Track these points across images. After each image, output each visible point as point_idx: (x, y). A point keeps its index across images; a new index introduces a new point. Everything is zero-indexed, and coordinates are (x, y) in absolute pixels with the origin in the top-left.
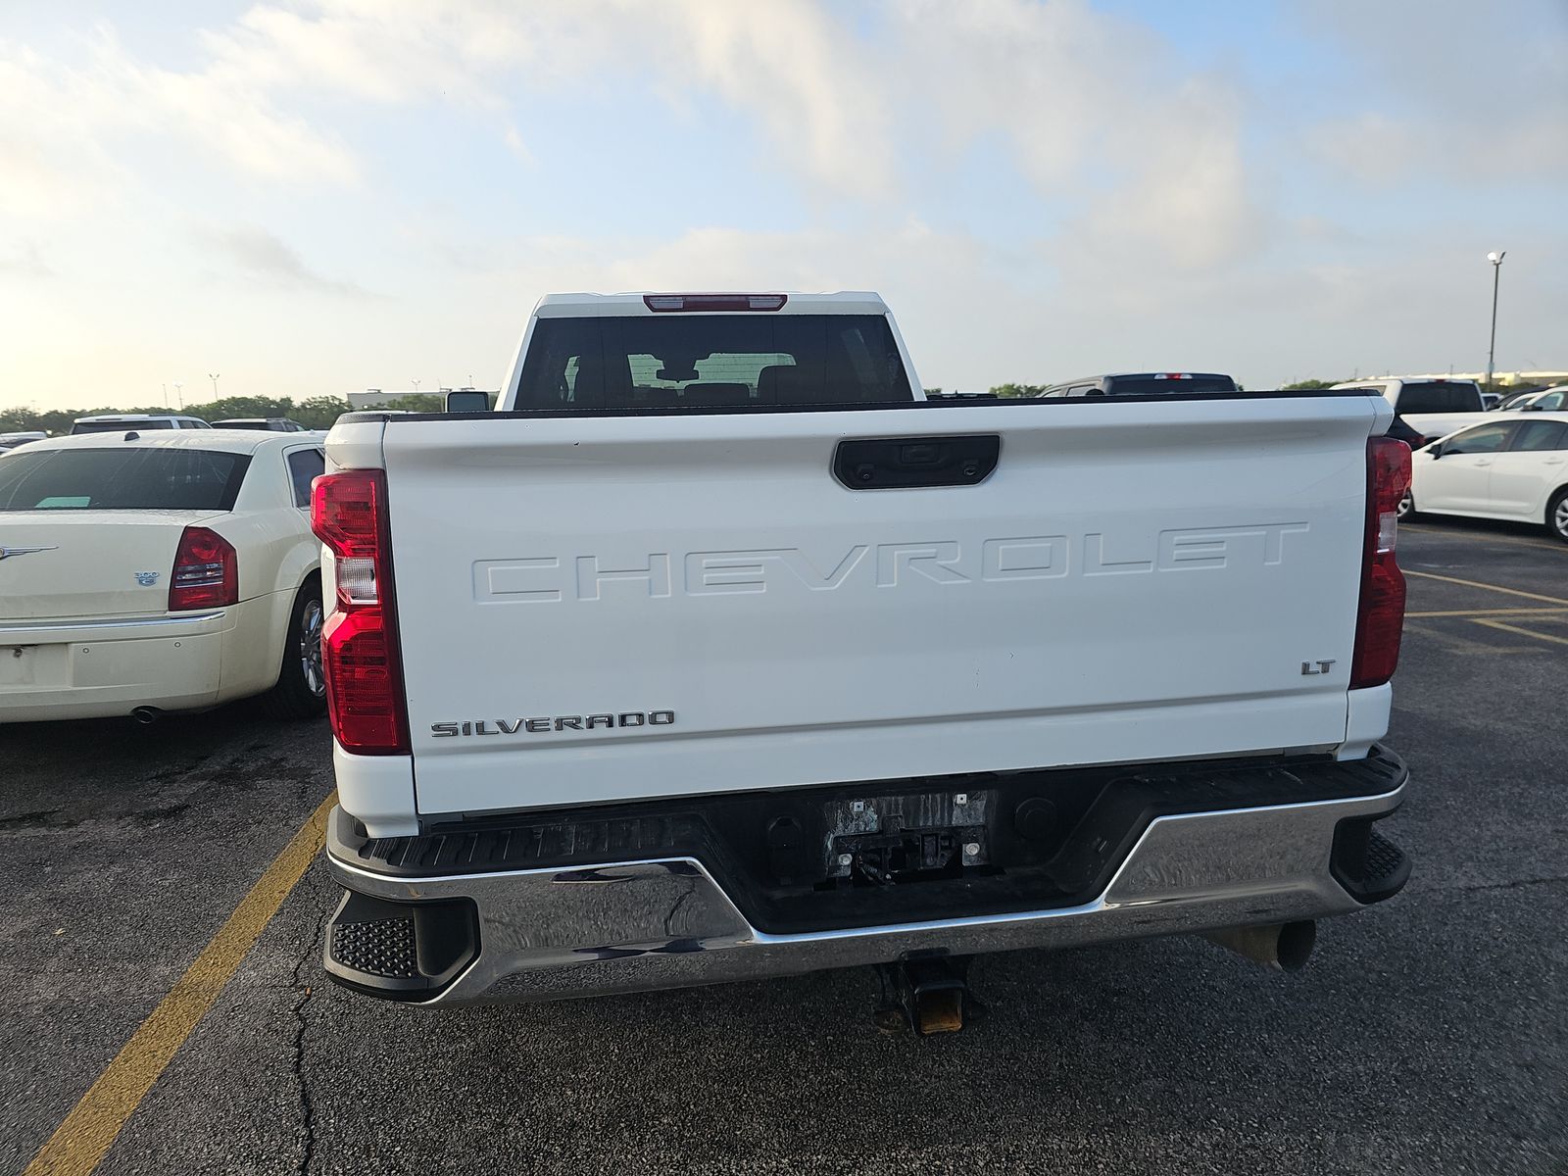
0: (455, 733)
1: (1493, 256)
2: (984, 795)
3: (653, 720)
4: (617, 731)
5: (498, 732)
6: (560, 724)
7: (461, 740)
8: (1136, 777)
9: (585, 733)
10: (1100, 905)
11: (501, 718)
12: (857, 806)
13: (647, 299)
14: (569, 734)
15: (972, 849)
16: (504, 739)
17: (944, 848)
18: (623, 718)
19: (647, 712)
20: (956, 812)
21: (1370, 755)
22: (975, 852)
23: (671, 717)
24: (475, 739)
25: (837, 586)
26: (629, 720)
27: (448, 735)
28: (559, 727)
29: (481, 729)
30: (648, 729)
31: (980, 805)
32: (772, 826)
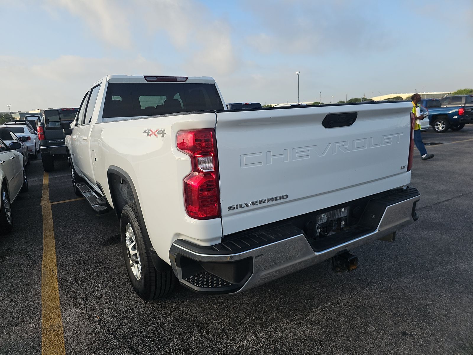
0: (234, 208)
1: (297, 73)
2: (347, 208)
3: (283, 198)
4: (275, 202)
5: (245, 207)
6: (261, 202)
7: (236, 211)
8: (373, 199)
9: (267, 204)
10: (377, 231)
11: (245, 202)
12: (323, 215)
13: (145, 77)
14: (263, 205)
15: (343, 223)
16: (247, 208)
17: (336, 224)
18: (276, 198)
19: (281, 196)
20: (342, 213)
21: (407, 188)
22: (344, 223)
23: (287, 196)
24: (239, 210)
25: (325, 155)
26: (278, 199)
27: (232, 209)
28: (260, 203)
29: (241, 207)
30: (282, 201)
31: (346, 211)
32: (308, 224)
